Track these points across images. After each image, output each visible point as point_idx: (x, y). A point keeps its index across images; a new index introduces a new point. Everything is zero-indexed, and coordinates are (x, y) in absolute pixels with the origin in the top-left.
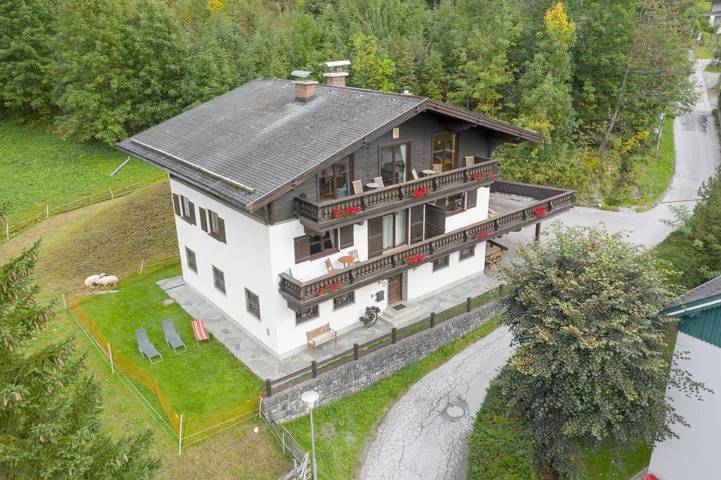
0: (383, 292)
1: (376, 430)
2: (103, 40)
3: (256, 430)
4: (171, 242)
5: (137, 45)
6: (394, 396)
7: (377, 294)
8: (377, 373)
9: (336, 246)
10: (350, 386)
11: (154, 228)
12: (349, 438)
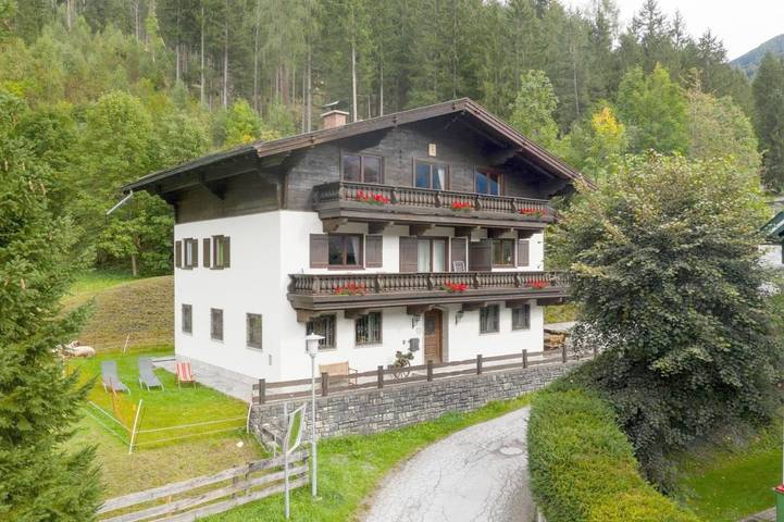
0: (417, 340)
1: (405, 464)
2: (127, 145)
3: (240, 444)
4: (167, 330)
5: (162, 154)
6: (430, 440)
7: (411, 341)
8: (408, 414)
9: (361, 263)
10: (371, 422)
11: (149, 313)
12: (367, 469)
